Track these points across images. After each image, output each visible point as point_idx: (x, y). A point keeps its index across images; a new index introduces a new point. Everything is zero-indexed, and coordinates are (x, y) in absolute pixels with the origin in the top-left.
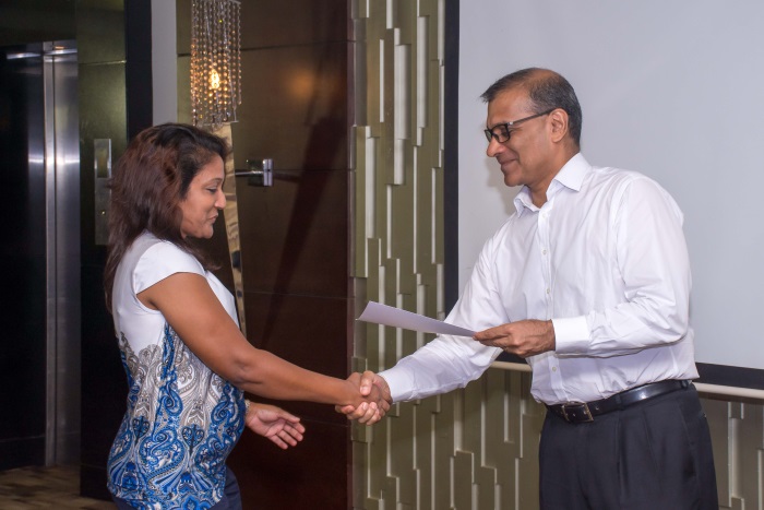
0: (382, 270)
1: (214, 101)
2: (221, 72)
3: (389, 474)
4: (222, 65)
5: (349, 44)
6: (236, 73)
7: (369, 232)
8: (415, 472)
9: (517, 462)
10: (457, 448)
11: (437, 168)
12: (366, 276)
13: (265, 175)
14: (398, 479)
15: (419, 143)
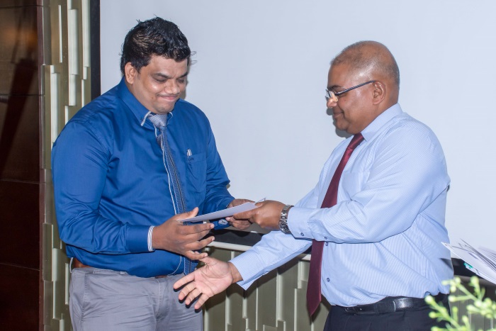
5: (38, 8)
7: (54, 138)
15: (85, 77)
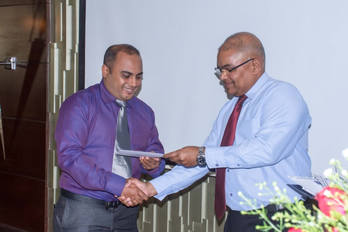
5: (47, 4)
7: (56, 92)
12: (54, 112)
13: (12, 64)
15: (77, 51)
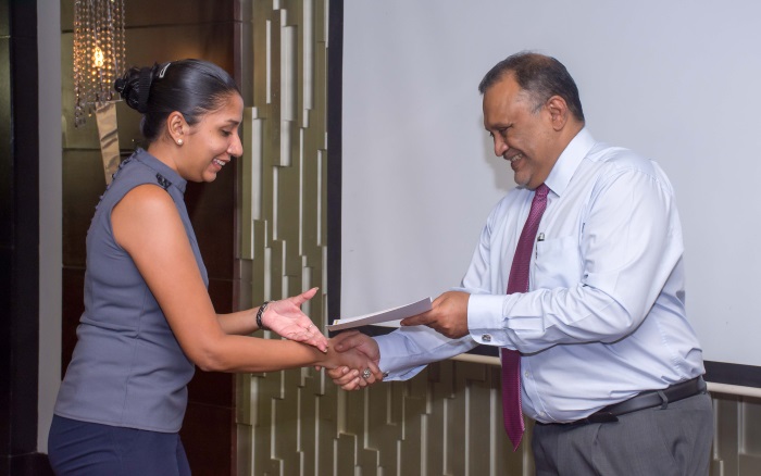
0: (268, 252)
1: (98, 79)
2: (105, 50)
3: (273, 457)
4: (105, 42)
5: (235, 25)
6: (120, 52)
7: (255, 213)
8: (299, 454)
9: (399, 444)
10: (341, 431)
11: (323, 150)
12: (252, 257)
14: (282, 462)
15: (305, 124)
